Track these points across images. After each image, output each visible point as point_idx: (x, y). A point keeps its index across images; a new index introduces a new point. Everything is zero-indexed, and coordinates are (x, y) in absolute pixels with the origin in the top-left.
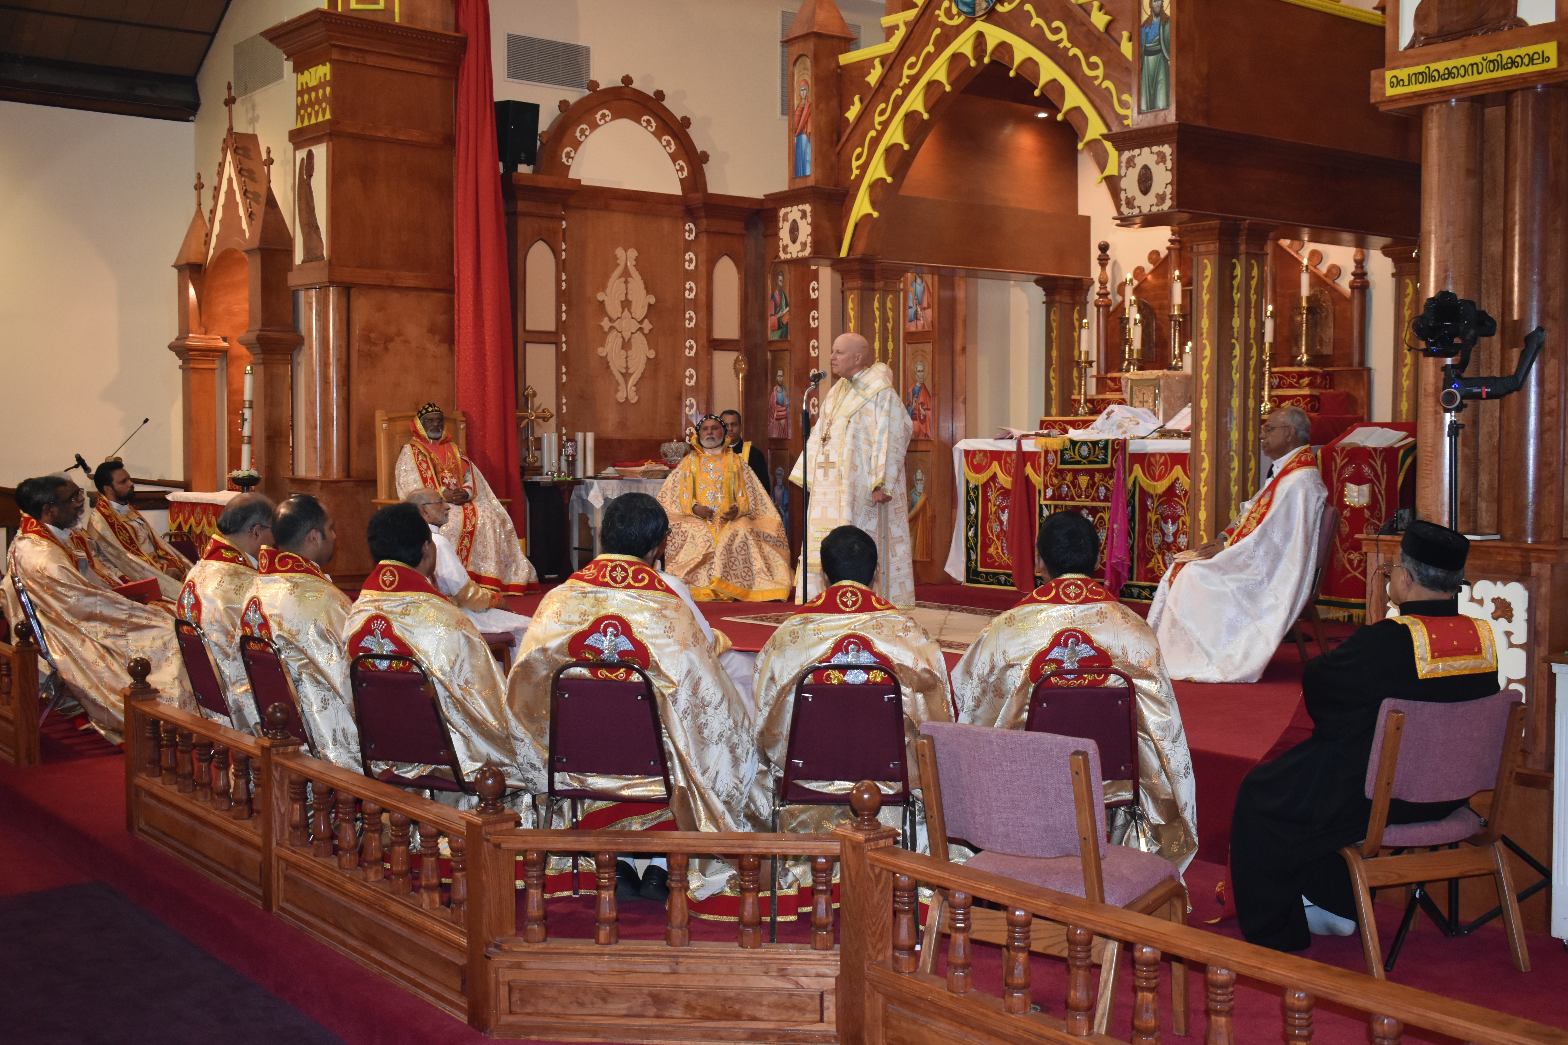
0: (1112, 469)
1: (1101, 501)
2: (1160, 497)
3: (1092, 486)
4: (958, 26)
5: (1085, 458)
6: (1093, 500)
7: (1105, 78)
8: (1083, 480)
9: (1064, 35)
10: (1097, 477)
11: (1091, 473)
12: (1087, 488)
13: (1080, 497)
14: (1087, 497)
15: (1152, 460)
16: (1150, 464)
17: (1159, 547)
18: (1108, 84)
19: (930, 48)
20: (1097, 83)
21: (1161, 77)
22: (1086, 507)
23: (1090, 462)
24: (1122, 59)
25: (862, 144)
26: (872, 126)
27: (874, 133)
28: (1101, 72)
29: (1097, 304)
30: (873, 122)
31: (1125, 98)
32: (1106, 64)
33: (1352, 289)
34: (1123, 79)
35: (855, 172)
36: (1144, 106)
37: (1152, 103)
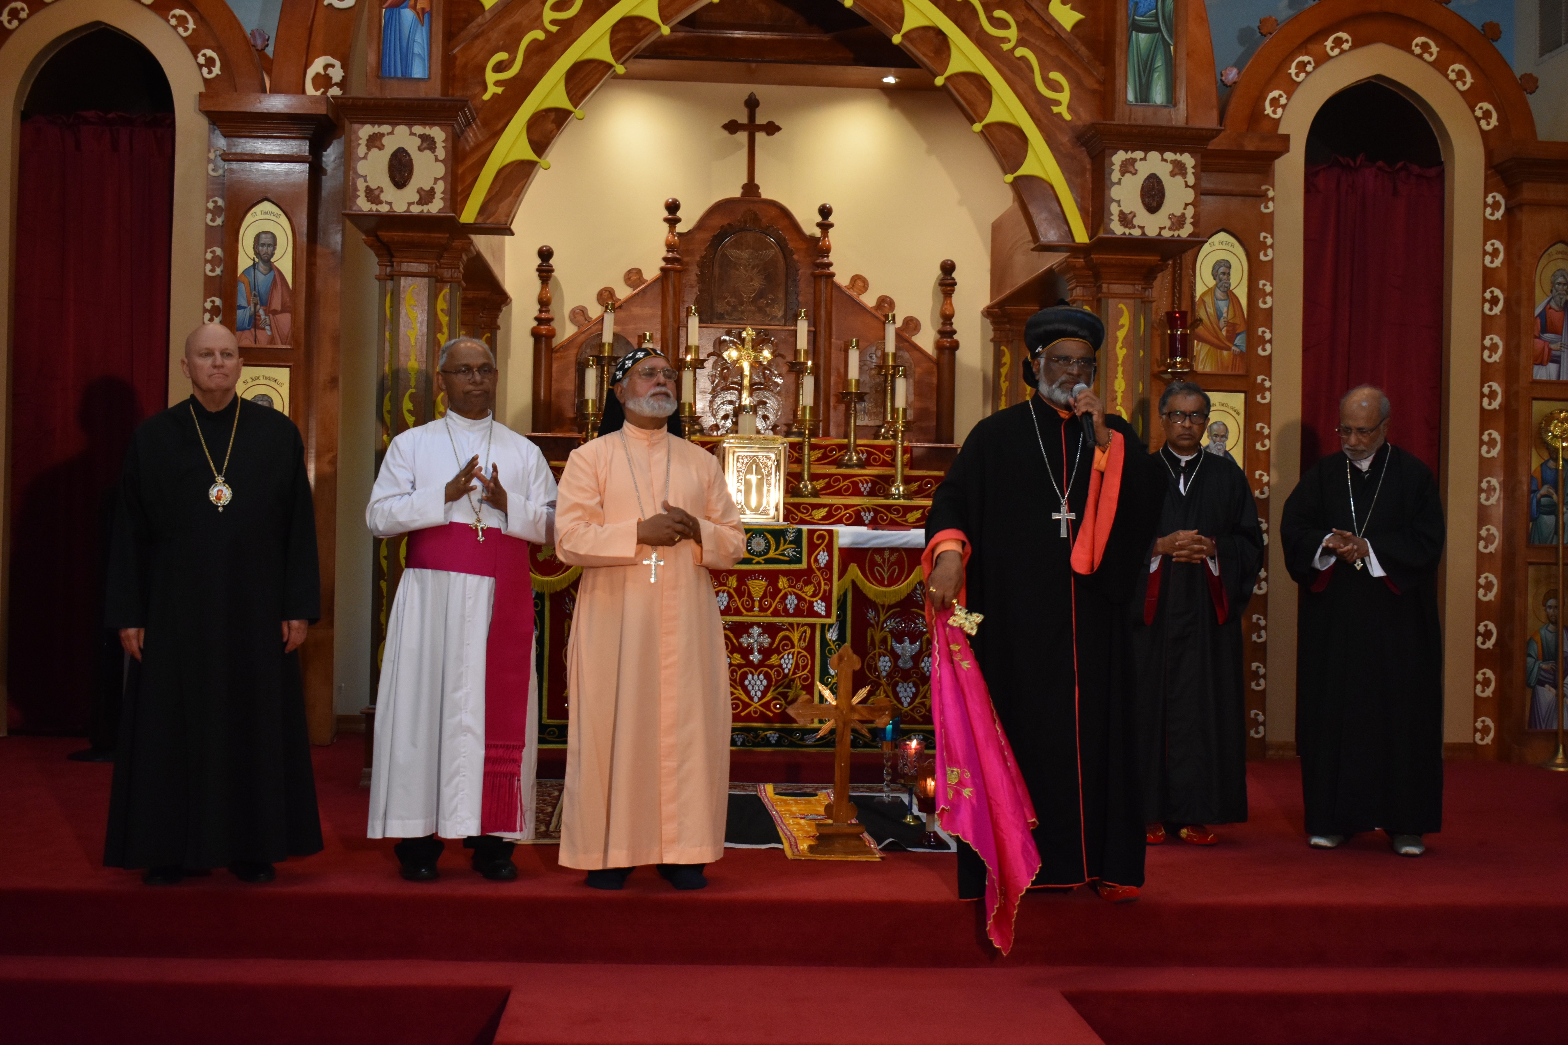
0: (809, 571)
1: (788, 614)
2: (890, 607)
3: (773, 596)
5: (759, 555)
6: (776, 613)
7: (1021, 42)
8: (758, 587)
10: (783, 583)
11: (772, 577)
12: (764, 597)
13: (751, 609)
14: (762, 609)
15: (878, 558)
16: (873, 563)
17: (889, 675)
18: (1021, 52)
20: (1006, 47)
21: (1159, 63)
22: (758, 625)
23: (769, 561)
24: (1050, 23)
25: (512, 49)
26: (537, 22)
27: (540, 35)
28: (1012, 33)
29: (535, 334)
30: (540, 16)
31: (1055, 75)
32: (1022, 26)
33: (939, 347)
34: (1053, 52)
35: (492, 90)
36: (1131, 97)
37: (1144, 93)
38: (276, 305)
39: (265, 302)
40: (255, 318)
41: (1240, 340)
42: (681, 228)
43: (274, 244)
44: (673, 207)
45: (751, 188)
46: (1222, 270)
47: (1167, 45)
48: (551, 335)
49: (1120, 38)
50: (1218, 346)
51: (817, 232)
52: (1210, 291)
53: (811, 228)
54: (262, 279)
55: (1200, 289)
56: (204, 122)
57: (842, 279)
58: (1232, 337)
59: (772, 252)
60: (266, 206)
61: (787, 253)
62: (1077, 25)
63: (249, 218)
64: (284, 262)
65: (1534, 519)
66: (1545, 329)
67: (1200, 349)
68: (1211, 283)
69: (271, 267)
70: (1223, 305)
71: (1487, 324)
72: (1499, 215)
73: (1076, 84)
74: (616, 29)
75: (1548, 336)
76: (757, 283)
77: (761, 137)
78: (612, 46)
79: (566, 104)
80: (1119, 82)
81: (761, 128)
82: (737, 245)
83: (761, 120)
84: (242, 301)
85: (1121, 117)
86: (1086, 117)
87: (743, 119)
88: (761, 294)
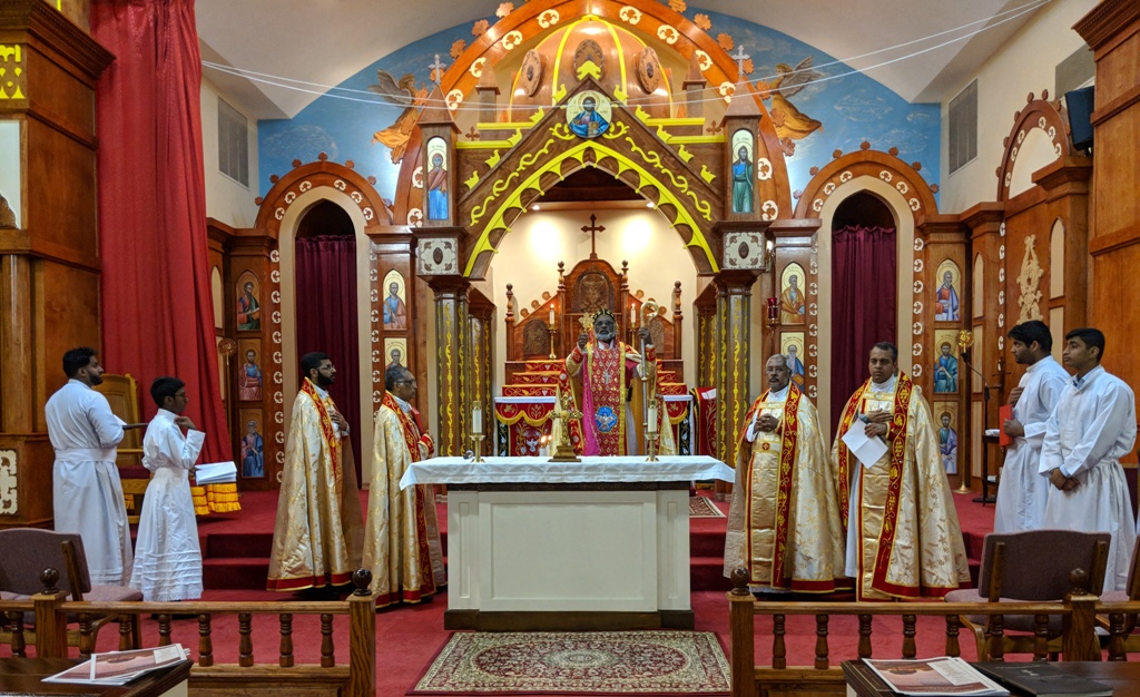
4: (569, 142)
7: (690, 189)
9: (657, 160)
18: (690, 193)
19: (545, 151)
20: (683, 191)
21: (747, 194)
24: (701, 181)
25: (481, 204)
26: (490, 193)
27: (492, 198)
28: (686, 185)
29: (507, 321)
30: (492, 191)
31: (704, 202)
32: (690, 182)
33: (675, 319)
34: (703, 192)
35: (474, 222)
36: (735, 210)
37: (740, 208)
38: (400, 312)
39: (395, 312)
40: (391, 318)
41: (802, 309)
42: (565, 274)
43: (397, 288)
44: (561, 265)
45: (593, 255)
46: (793, 279)
47: (749, 186)
48: (513, 321)
49: (729, 185)
50: (792, 312)
51: (622, 272)
52: (789, 289)
53: (619, 271)
54: (394, 302)
55: (784, 288)
56: (368, 238)
57: (633, 292)
58: (798, 308)
59: (602, 282)
60: (394, 272)
61: (609, 282)
62: (714, 180)
63: (387, 277)
64: (402, 294)
65: (936, 382)
66: (941, 298)
67: (784, 315)
68: (789, 285)
69: (397, 297)
70: (794, 295)
71: (916, 297)
72: (920, 248)
73: (713, 205)
74: (523, 194)
75: (942, 301)
76: (597, 296)
77: (597, 232)
78: (521, 200)
79: (503, 226)
80: (729, 204)
81: (597, 229)
82: (588, 280)
83: (597, 226)
84: (385, 311)
85: (730, 219)
86: (717, 219)
87: (590, 226)
88: (599, 300)
